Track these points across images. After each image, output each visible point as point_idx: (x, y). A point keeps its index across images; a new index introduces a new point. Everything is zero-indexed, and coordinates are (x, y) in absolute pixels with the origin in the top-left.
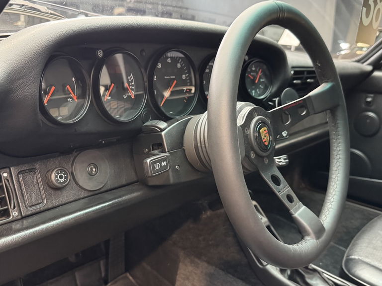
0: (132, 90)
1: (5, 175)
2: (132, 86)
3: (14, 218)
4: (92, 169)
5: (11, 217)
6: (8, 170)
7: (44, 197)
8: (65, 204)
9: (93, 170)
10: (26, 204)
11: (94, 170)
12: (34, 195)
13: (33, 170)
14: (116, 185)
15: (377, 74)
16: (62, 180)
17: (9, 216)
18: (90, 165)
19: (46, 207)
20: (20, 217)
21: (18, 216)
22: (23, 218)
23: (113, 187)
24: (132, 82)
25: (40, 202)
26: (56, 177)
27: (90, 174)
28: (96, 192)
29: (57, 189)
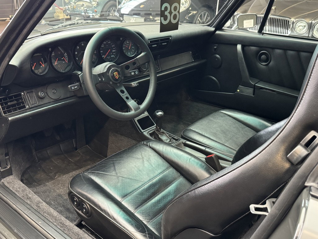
0: (67, 59)
1: (23, 94)
2: (66, 57)
3: (27, 108)
4: (54, 91)
6: (23, 92)
7: (37, 101)
8: (45, 104)
10: (31, 104)
12: (33, 100)
13: (32, 92)
14: (65, 97)
15: (218, 32)
16: (43, 95)
17: (25, 108)
18: (53, 89)
19: (38, 105)
22: (30, 108)
23: (64, 98)
24: (66, 56)
25: (36, 103)
26: (41, 94)
27: (54, 93)
28: (57, 100)
29: (42, 98)
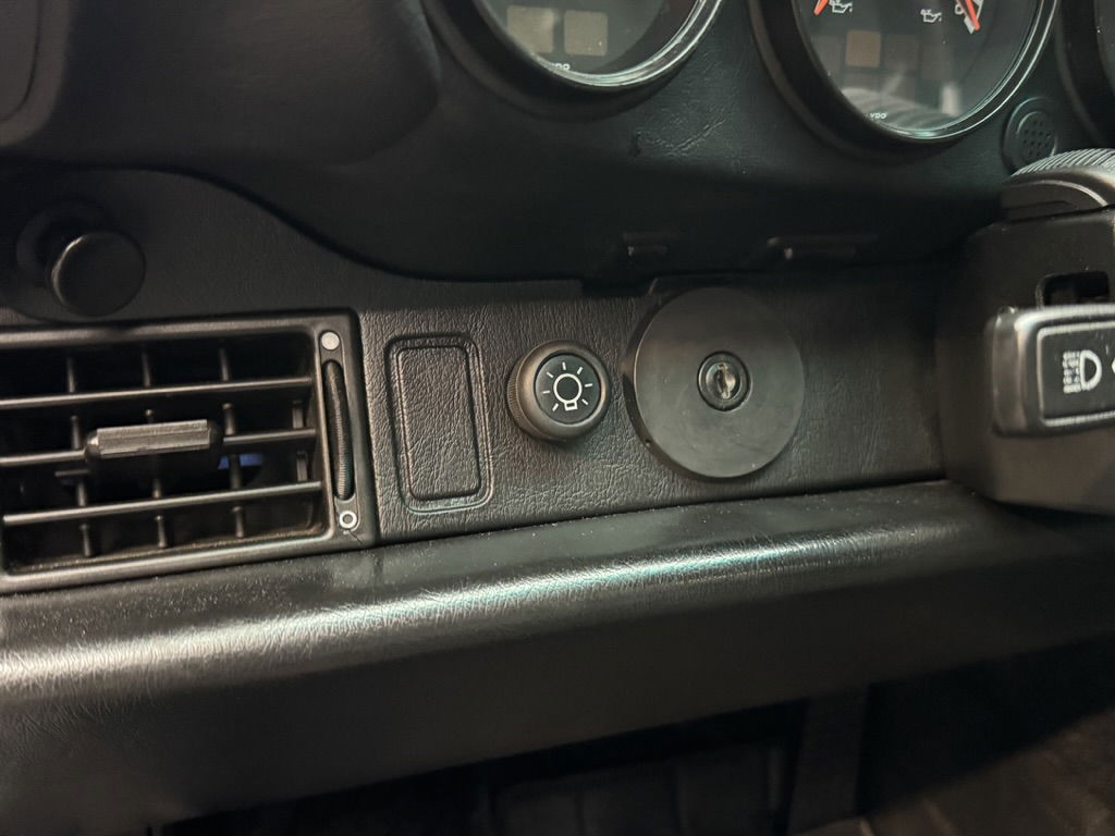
1: (330, 341)
3: (339, 541)
4: (719, 379)
5: (330, 533)
7: (488, 468)
8: (577, 517)
9: (724, 386)
10: (405, 488)
11: (731, 383)
13: (458, 341)
17: (320, 523)
18: (712, 356)
19: (491, 514)
20: (366, 537)
21: (359, 531)
22: (380, 544)
25: (465, 487)
27: (710, 400)
29: (561, 445)
